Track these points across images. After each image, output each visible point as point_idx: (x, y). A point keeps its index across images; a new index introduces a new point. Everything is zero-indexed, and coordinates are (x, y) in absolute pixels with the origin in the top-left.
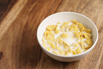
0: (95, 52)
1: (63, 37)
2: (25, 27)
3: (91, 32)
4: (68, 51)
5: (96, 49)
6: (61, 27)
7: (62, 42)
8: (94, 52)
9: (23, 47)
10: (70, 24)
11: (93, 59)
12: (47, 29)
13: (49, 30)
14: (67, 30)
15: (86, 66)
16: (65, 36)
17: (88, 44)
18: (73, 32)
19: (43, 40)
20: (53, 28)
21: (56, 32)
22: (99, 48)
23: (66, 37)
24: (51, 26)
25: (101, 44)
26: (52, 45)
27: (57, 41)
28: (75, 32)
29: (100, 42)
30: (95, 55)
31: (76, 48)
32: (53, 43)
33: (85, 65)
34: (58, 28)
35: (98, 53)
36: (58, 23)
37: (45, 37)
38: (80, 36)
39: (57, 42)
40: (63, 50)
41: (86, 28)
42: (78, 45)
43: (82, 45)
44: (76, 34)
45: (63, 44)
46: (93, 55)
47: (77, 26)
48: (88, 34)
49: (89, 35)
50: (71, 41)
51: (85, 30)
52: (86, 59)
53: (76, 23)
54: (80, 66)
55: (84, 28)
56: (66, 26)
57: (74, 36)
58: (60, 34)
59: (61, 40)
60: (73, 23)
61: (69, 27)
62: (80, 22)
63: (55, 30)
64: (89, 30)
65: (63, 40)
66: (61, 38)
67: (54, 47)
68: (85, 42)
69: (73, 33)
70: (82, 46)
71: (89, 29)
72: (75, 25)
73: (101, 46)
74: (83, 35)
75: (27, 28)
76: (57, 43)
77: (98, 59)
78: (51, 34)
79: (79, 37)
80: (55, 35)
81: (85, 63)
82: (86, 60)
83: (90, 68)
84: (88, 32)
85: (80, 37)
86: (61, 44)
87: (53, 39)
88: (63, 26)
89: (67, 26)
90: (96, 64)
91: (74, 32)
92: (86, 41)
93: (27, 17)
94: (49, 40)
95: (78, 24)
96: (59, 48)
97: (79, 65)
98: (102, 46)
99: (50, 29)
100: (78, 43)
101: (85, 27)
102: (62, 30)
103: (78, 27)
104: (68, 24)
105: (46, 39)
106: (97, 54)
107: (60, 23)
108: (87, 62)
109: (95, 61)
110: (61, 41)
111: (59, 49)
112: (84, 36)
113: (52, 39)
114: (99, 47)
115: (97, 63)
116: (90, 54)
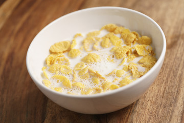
0: (167, 88)
1: (89, 61)
2: (7, 62)
3: (150, 42)
4: (101, 88)
5: (169, 80)
6: (83, 43)
7: (86, 72)
8: (165, 88)
9: (5, 100)
10: (103, 33)
11: (164, 101)
12: (51, 52)
13: (55, 53)
14: (97, 46)
15: (150, 118)
16: (92, 59)
17: (146, 67)
18: (109, 49)
19: (43, 75)
20: (65, 47)
21: (71, 54)
22: (177, 78)
23: (95, 61)
24: (60, 44)
25: (180, 69)
26: (64, 80)
27: (76, 70)
28: (115, 48)
29: (177, 65)
30: (168, 93)
31: (120, 79)
32: (67, 77)
33: (148, 117)
34: (76, 47)
35: (174, 87)
36: (75, 37)
37: (48, 68)
38: (127, 53)
39: (77, 73)
40: (90, 86)
41: (138, 35)
42: (124, 73)
43: (132, 70)
44: (118, 51)
45: (89, 76)
46: (164, 93)
47: (118, 36)
48: (145, 45)
49: (148, 47)
50: (106, 67)
51: (137, 39)
52: (149, 104)
53: (115, 29)
54: (137, 121)
55: (134, 36)
56: (94, 39)
57: (113, 57)
58: (82, 58)
59: (83, 68)
60: (108, 31)
61: (101, 40)
62: (123, 27)
63: (69, 50)
64: (146, 37)
65: (89, 67)
66: (84, 64)
67: (68, 83)
68: (139, 63)
69: (110, 51)
70: (134, 73)
71: (146, 35)
72: (113, 33)
73: (179, 72)
74: (133, 50)
75: (11, 63)
76: (76, 75)
77: (176, 99)
78: (62, 60)
79: (125, 55)
80: (70, 61)
81: (146, 112)
82: (148, 107)
83: (161, 122)
84: (143, 44)
85: (128, 56)
86: (84, 77)
87: (66, 68)
88: (86, 41)
89: (96, 38)
90: (173, 111)
91: (112, 49)
92: (142, 61)
93: (12, 41)
94: (58, 72)
95: (121, 30)
96: (80, 84)
97: (135, 119)
98: (182, 72)
99: (58, 50)
100: (123, 69)
101: (137, 33)
102: (86, 47)
103: (122, 37)
104: (98, 34)
105: (50, 71)
106: (173, 90)
107: (80, 35)
108: (150, 109)
109: (170, 105)
110: (84, 70)
111: (81, 87)
112: (135, 53)
113: (63, 69)
114: (175, 76)
115: (176, 110)
116: (156, 91)
